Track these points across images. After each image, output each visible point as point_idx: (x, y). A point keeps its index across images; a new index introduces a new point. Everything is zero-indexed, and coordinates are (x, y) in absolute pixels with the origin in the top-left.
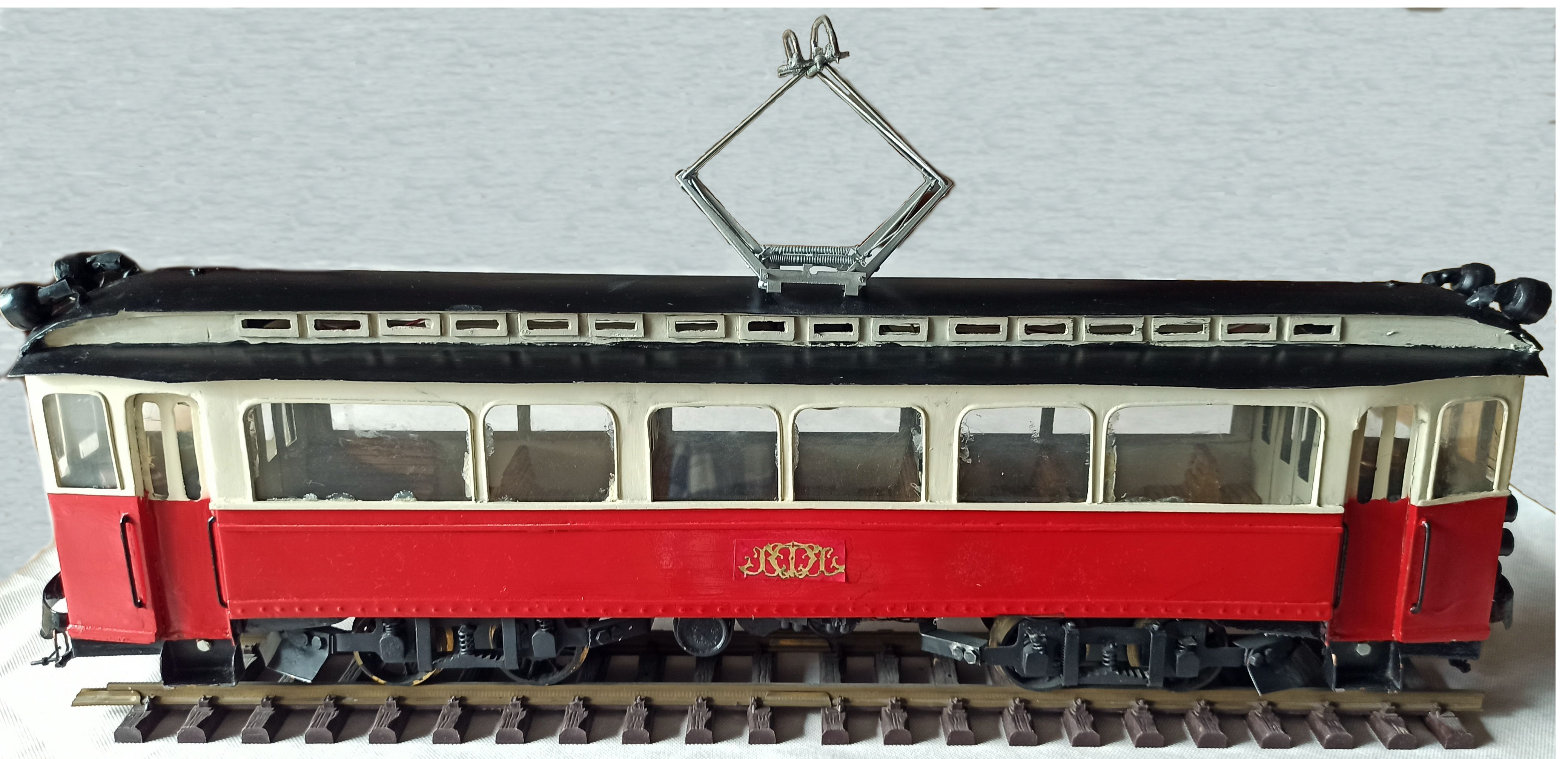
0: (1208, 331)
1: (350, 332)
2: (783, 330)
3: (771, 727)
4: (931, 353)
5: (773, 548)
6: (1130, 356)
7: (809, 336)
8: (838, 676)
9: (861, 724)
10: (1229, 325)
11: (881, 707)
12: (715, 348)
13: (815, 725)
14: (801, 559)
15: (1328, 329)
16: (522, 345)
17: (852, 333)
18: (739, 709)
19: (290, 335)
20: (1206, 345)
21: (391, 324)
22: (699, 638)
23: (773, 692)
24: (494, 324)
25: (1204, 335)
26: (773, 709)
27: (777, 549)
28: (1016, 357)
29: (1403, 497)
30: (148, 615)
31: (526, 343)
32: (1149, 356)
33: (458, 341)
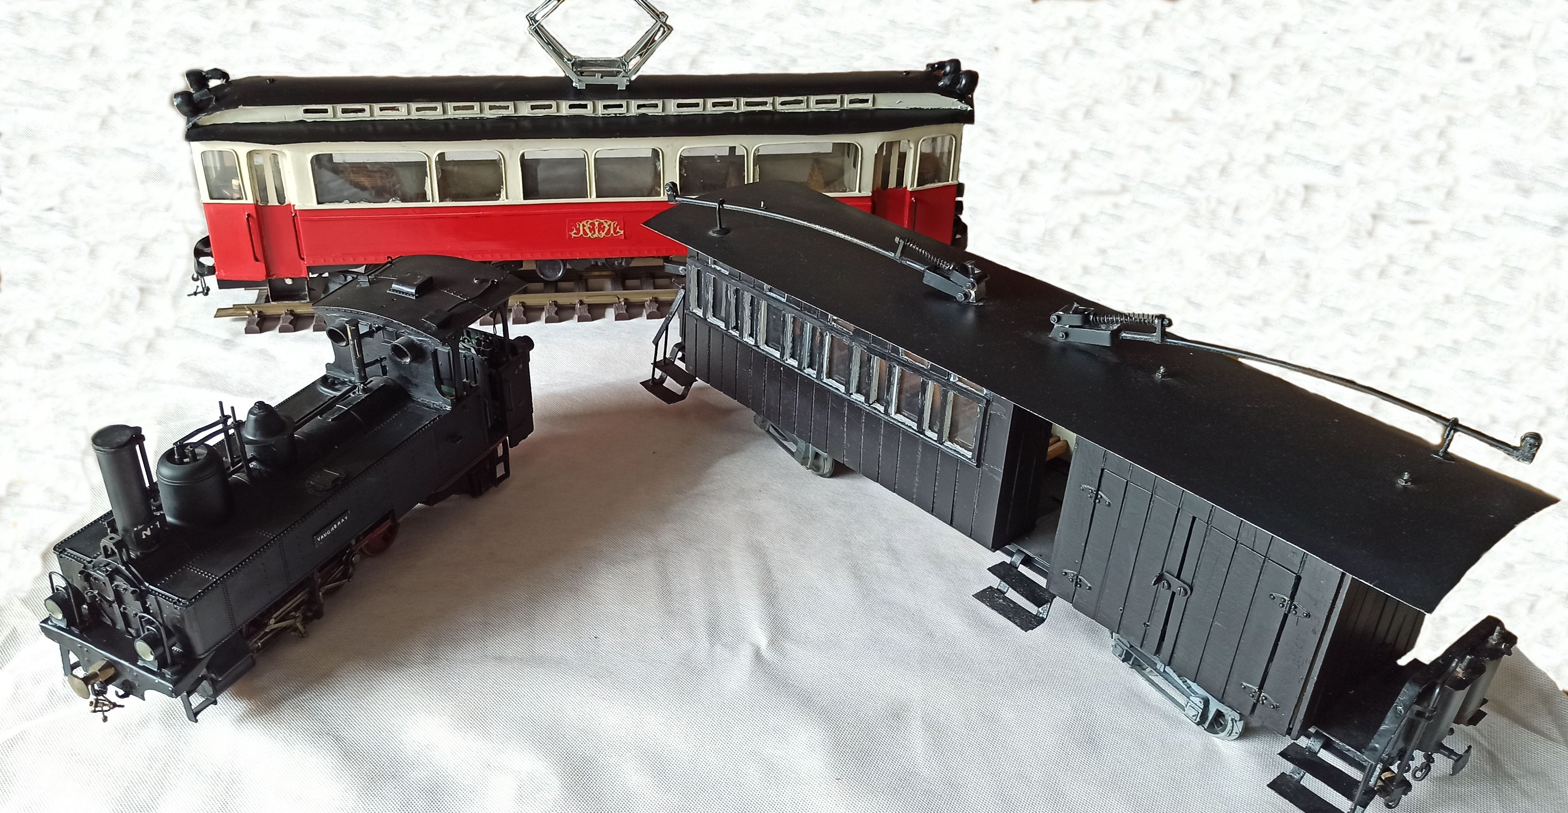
0: (806, 103)
1: (360, 114)
2: (587, 108)
3: (589, 313)
4: (665, 119)
5: (587, 223)
6: (768, 118)
7: (601, 112)
8: (622, 289)
9: (634, 311)
10: (816, 100)
11: (644, 302)
12: (552, 118)
13: (610, 313)
14: (601, 228)
15: (867, 101)
16: (450, 119)
17: (623, 109)
18: (571, 306)
19: (328, 117)
20: (805, 111)
21: (381, 109)
22: (549, 271)
23: (588, 296)
24: (435, 109)
25: (804, 105)
26: (589, 305)
27: (589, 223)
28: (708, 120)
29: (904, 186)
30: (261, 266)
31: (452, 118)
32: (777, 117)
33: (417, 118)
